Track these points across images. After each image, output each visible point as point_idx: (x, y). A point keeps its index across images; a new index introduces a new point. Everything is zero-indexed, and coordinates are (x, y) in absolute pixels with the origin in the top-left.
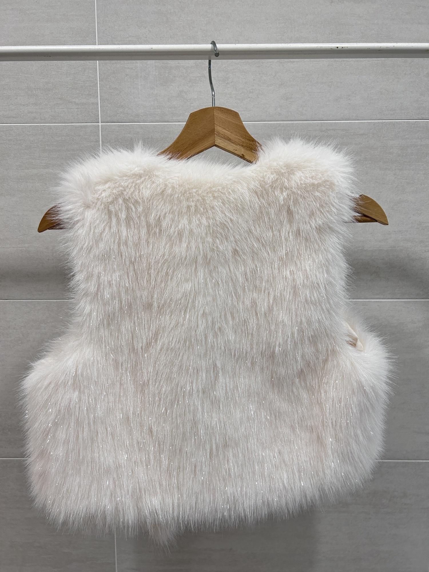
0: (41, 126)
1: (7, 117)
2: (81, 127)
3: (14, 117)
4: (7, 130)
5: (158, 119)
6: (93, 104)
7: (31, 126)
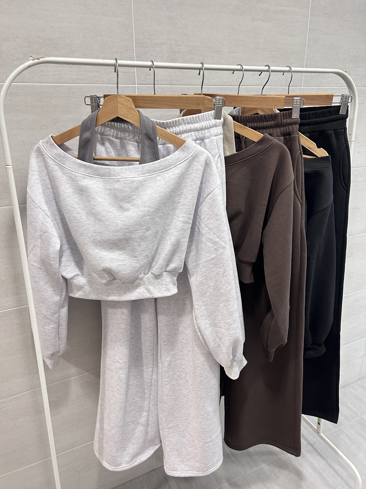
0: (101, 86)
1: (79, 80)
2: (126, 87)
3: (84, 80)
4: (79, 89)
5: (169, 83)
6: (132, 72)
7: (95, 86)
